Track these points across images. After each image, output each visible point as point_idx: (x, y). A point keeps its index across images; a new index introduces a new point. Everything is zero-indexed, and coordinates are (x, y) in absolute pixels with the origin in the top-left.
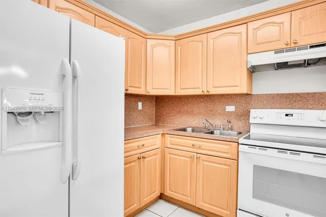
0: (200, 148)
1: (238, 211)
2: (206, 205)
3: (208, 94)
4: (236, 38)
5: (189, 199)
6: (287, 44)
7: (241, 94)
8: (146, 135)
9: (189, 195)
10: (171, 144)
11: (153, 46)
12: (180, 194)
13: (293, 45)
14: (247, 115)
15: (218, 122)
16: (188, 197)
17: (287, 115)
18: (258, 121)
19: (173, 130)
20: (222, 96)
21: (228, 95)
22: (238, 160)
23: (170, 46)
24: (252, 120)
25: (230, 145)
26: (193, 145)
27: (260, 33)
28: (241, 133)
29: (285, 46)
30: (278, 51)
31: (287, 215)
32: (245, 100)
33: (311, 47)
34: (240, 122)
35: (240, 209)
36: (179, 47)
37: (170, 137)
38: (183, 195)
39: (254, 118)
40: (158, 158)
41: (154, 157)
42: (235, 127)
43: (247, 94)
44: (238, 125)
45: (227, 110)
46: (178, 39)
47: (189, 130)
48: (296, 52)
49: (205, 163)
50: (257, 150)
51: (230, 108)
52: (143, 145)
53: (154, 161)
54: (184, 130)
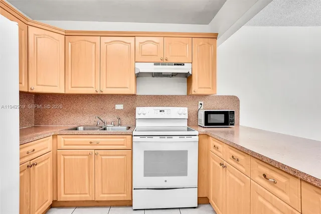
0: (98, 144)
1: (133, 190)
2: (106, 195)
3: (101, 93)
4: (127, 47)
5: (88, 195)
6: (162, 60)
7: (128, 95)
8: (37, 138)
9: (87, 192)
10: (65, 145)
11: (37, 37)
12: (76, 194)
13: (165, 61)
14: (133, 112)
15: (108, 119)
16: (86, 194)
17: (161, 111)
18: (142, 116)
19: (66, 130)
20: (112, 95)
21: (118, 95)
22: (132, 149)
23: (58, 41)
24: (137, 116)
25: (126, 138)
26: (91, 143)
27: (144, 47)
28: (129, 128)
29: (160, 61)
30: (156, 64)
31: (166, 181)
32: (131, 99)
33: (175, 64)
34: (128, 118)
35: (134, 189)
36: (70, 44)
37: (63, 138)
38: (80, 194)
39: (139, 114)
40: (49, 162)
41: (46, 161)
42: (124, 123)
43: (133, 95)
44: (126, 120)
45: (116, 108)
46: (68, 34)
47: (81, 128)
48: (167, 66)
49: (103, 157)
50: (146, 139)
51: (119, 107)
52: (34, 150)
53: (45, 166)
54: (76, 129)
